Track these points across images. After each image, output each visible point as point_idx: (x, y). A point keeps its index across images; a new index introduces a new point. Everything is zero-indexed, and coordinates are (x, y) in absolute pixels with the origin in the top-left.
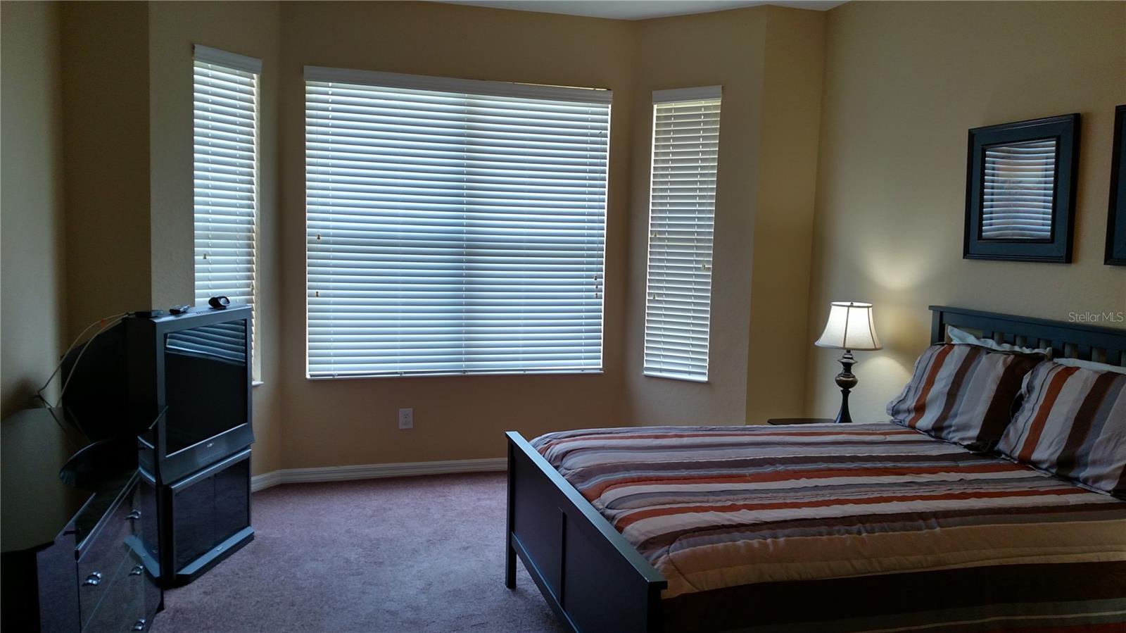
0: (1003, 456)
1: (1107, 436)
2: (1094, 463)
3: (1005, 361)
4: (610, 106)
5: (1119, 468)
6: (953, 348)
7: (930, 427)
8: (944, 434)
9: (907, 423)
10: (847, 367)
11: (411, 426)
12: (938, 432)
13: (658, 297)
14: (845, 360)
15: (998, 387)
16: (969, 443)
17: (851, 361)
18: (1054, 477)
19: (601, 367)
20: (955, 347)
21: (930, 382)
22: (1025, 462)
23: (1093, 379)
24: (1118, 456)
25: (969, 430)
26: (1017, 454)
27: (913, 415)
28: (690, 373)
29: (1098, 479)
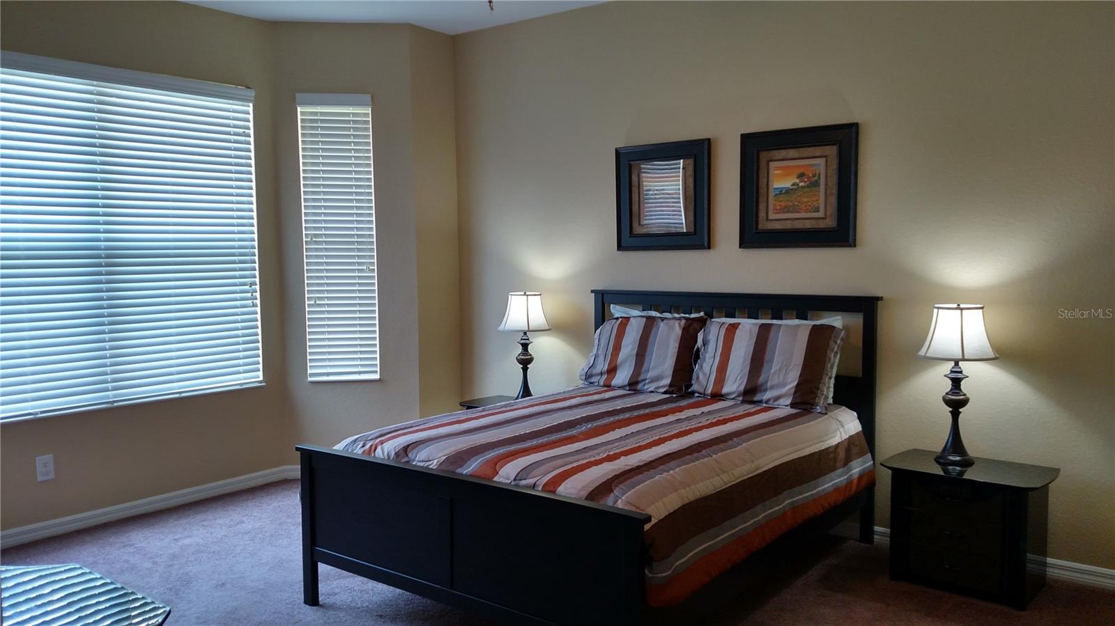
0: (697, 395)
1: (778, 367)
2: (772, 388)
3: (679, 324)
4: (251, 105)
5: (792, 388)
6: (629, 320)
7: (626, 383)
8: (639, 387)
9: (602, 384)
10: (525, 346)
11: (52, 476)
12: (633, 385)
13: (319, 300)
14: (523, 341)
15: (680, 344)
16: (665, 389)
17: (527, 341)
18: (744, 402)
19: (261, 379)
20: (631, 319)
21: (617, 348)
22: (717, 396)
23: (756, 330)
24: (789, 380)
25: (662, 379)
26: (709, 391)
27: (605, 376)
28: (360, 373)
29: (777, 398)
